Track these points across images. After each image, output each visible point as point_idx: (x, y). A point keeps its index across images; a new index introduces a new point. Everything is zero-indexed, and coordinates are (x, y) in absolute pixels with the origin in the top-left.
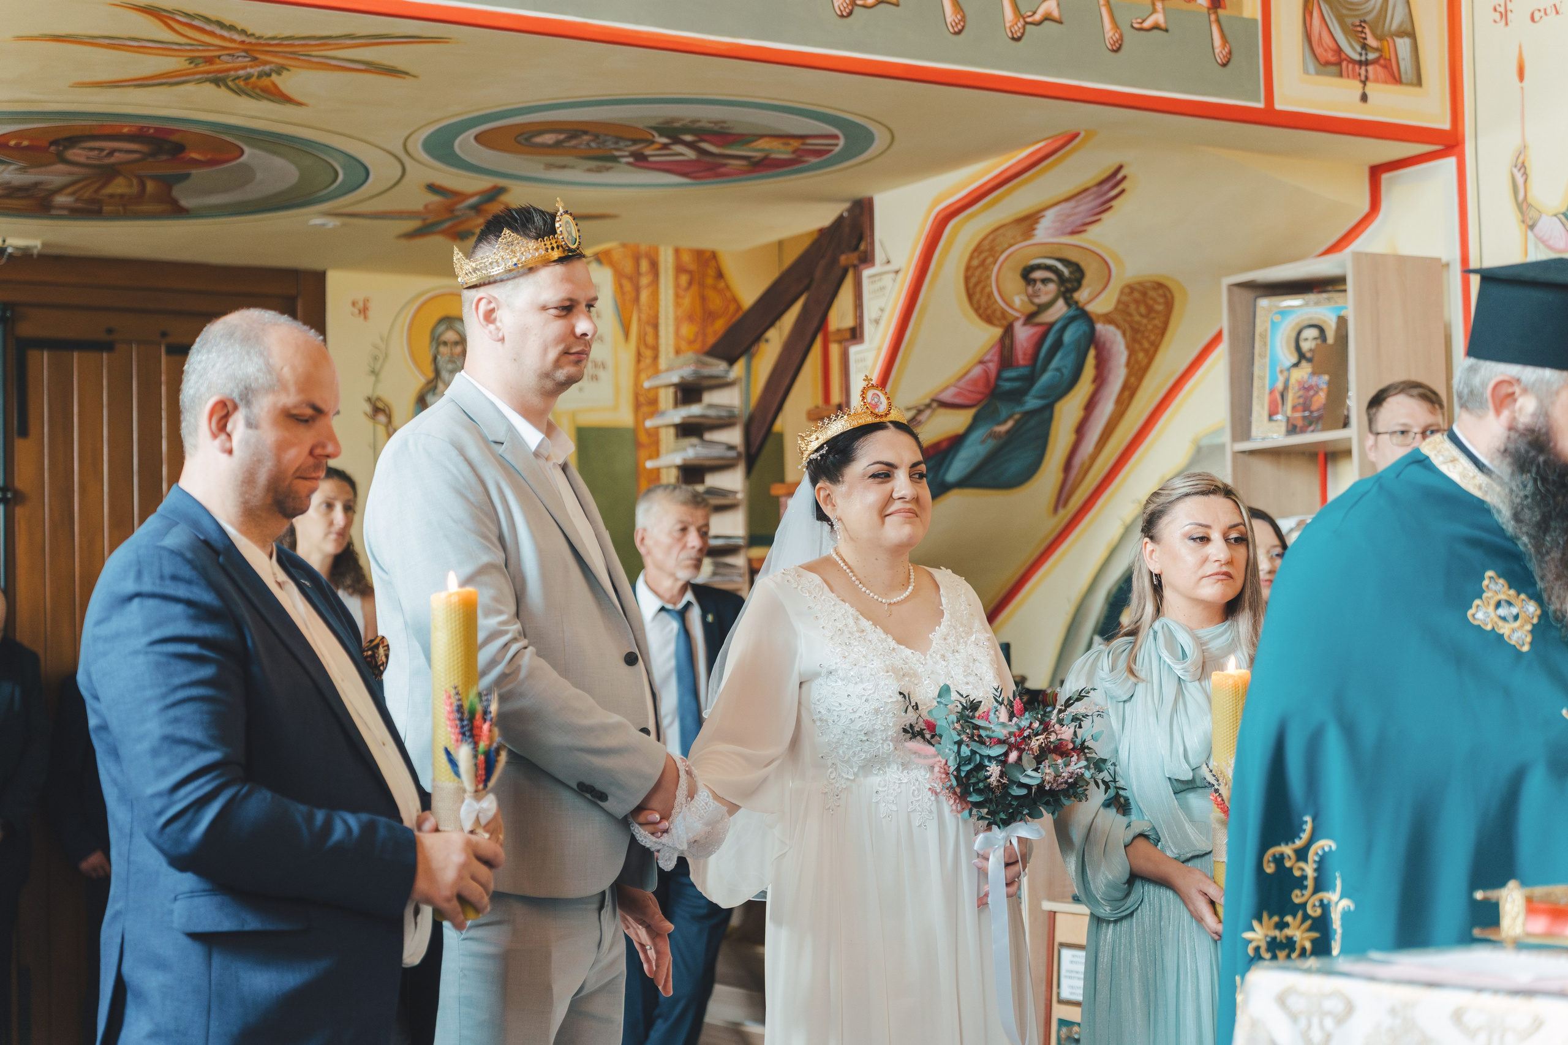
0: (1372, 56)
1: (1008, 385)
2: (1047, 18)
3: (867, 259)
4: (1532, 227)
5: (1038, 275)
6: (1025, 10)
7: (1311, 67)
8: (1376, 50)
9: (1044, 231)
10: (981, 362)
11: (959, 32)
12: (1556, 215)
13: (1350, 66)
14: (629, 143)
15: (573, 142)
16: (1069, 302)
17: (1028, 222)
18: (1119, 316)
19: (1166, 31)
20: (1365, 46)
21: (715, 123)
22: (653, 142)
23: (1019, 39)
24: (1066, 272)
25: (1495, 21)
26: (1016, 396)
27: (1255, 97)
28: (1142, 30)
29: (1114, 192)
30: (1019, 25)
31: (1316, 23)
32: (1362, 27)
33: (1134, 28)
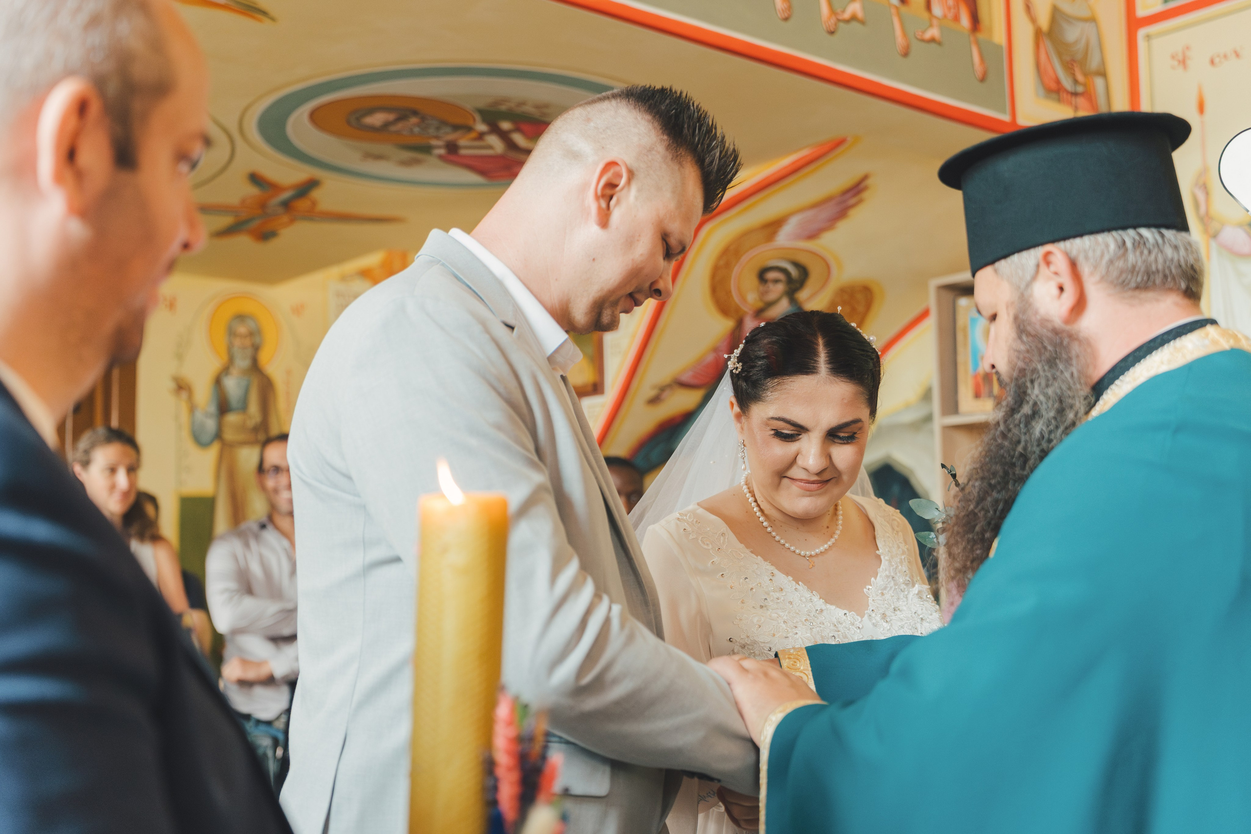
0: (1080, 89)
2: (854, 18)
4: (1215, 236)
5: (772, 275)
8: (1085, 85)
10: (715, 349)
11: (786, 19)
12: (1240, 225)
13: (1065, 95)
14: (448, 129)
15: (399, 126)
16: (793, 300)
17: (773, 227)
19: (939, 43)
20: (1076, 82)
21: (537, 107)
22: (469, 129)
23: (832, 33)
24: (794, 272)
25: (1173, 68)
27: (1003, 111)
28: (923, 40)
29: (853, 201)
30: (833, 20)
31: (1043, 57)
32: (1072, 65)
33: (917, 39)
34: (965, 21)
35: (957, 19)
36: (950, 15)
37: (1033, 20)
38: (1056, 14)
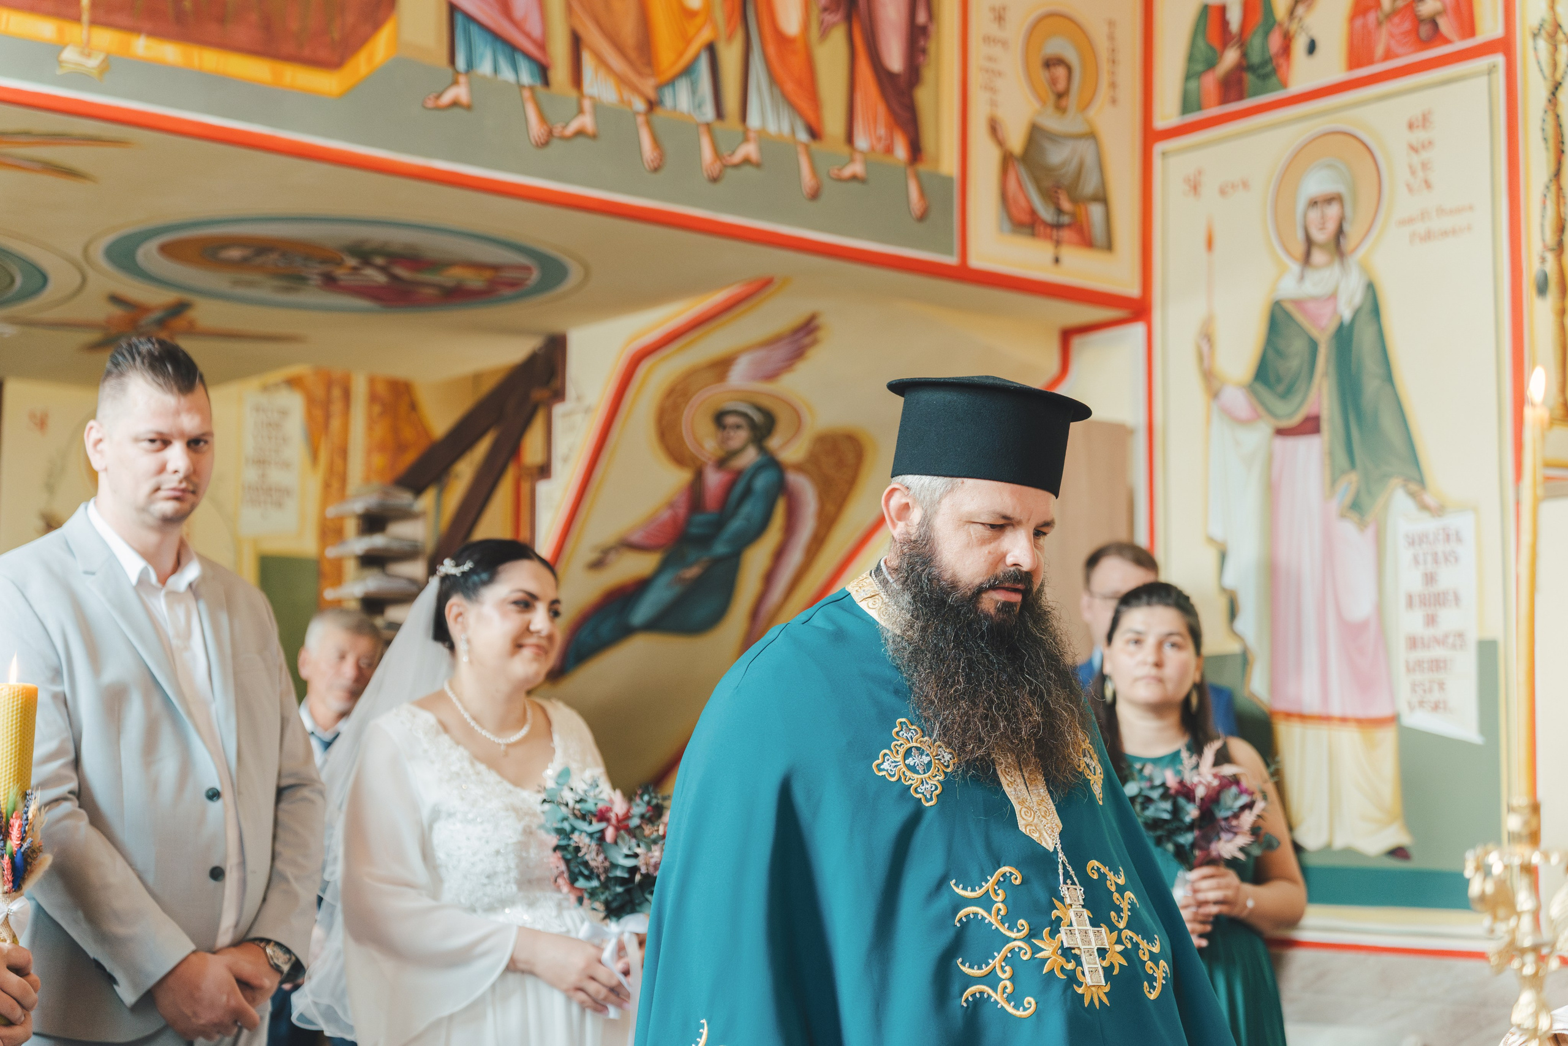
0: (1065, 219)
1: (694, 530)
2: (747, 161)
3: (559, 395)
4: (1215, 397)
5: (731, 420)
6: (724, 150)
7: (1007, 225)
8: (1073, 215)
9: (738, 377)
10: (671, 505)
11: (656, 170)
13: (1043, 228)
14: (317, 263)
15: (259, 260)
16: (762, 449)
17: (722, 366)
18: (810, 466)
19: (863, 181)
20: (1060, 211)
22: (340, 263)
23: (715, 180)
24: (757, 417)
25: (1185, 193)
26: (705, 541)
27: (949, 252)
28: (840, 180)
29: (807, 340)
30: (717, 166)
31: (1012, 184)
32: (1056, 192)
33: (832, 178)
34: (901, 152)
35: (889, 150)
36: (880, 147)
37: (1000, 142)
38: (1035, 134)
